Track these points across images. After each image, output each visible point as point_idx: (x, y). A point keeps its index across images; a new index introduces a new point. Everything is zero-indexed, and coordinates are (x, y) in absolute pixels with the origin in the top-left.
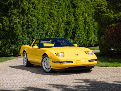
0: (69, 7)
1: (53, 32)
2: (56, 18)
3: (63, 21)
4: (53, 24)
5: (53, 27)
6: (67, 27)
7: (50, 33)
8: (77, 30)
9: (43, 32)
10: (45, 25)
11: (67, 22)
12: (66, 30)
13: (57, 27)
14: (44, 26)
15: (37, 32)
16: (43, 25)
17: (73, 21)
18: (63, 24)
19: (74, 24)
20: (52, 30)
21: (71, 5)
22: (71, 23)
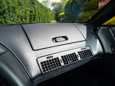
0: (30, 3)
1: (23, 16)
2: (23, 7)
3: (28, 10)
4: (22, 10)
5: (22, 12)
6: (31, 14)
7: (20, 17)
8: (36, 16)
9: (14, 15)
10: (15, 9)
11: (30, 11)
12: (30, 16)
13: (25, 13)
14: (15, 11)
15: (9, 14)
16: (14, 9)
17: (34, 11)
18: (28, 12)
19: (34, 13)
20: (22, 15)
21: (31, 2)
22: (33, 12)
